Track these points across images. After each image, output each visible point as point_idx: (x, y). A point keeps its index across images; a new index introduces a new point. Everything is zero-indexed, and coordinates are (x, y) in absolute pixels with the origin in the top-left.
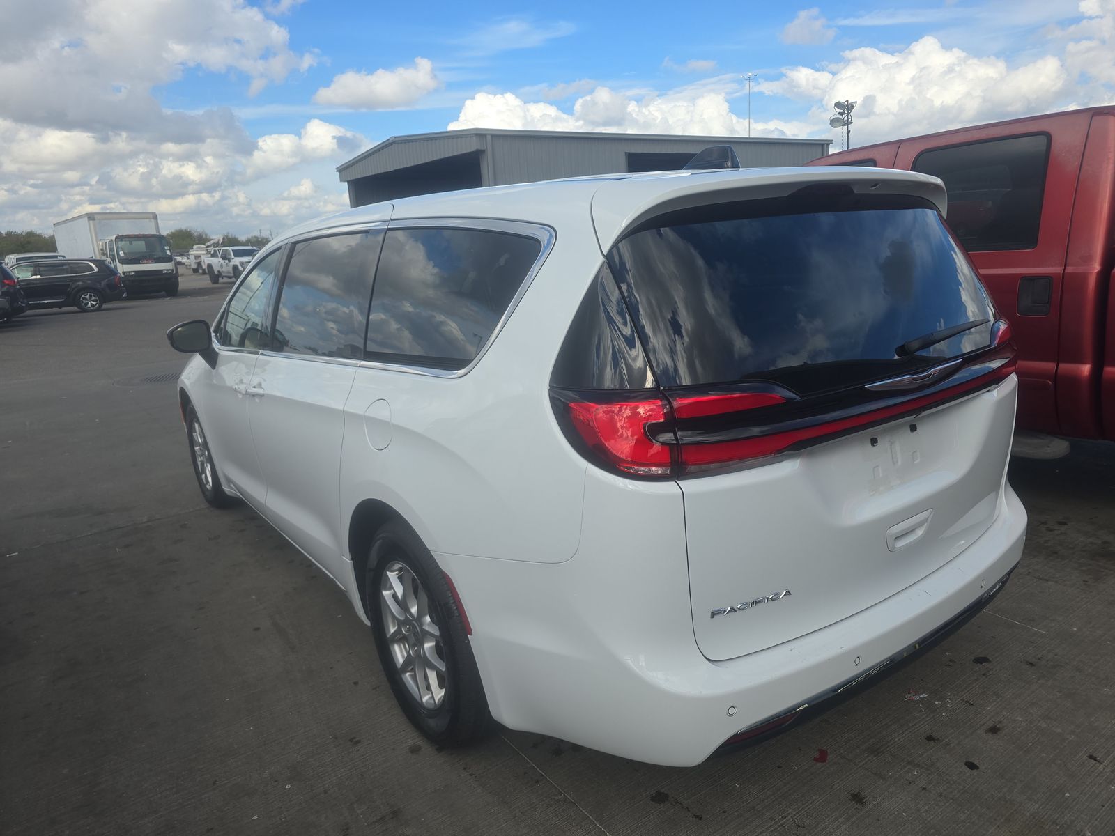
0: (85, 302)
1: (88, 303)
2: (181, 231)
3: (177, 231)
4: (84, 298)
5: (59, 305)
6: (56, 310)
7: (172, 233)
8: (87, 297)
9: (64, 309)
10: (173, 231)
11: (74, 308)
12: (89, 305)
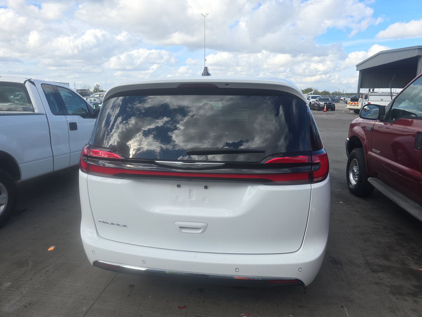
2: (309, 88)
3: (308, 88)
7: (306, 89)
10: (307, 88)
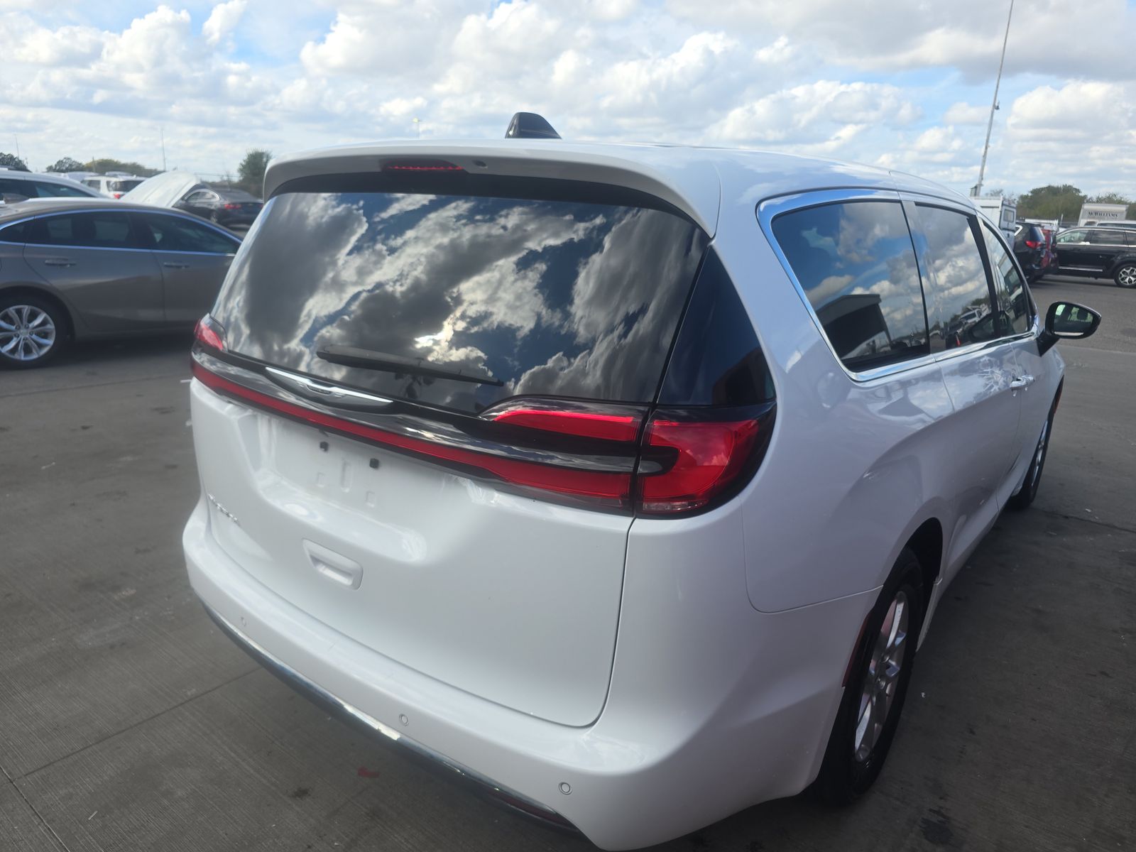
0: (1123, 276)
1: (1126, 278)
4: (1124, 273)
5: (1096, 275)
6: (1092, 279)
8: (1128, 271)
9: (1100, 280)
11: (1112, 281)
12: (1127, 279)
